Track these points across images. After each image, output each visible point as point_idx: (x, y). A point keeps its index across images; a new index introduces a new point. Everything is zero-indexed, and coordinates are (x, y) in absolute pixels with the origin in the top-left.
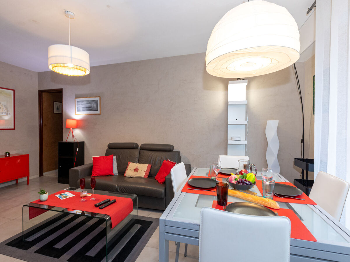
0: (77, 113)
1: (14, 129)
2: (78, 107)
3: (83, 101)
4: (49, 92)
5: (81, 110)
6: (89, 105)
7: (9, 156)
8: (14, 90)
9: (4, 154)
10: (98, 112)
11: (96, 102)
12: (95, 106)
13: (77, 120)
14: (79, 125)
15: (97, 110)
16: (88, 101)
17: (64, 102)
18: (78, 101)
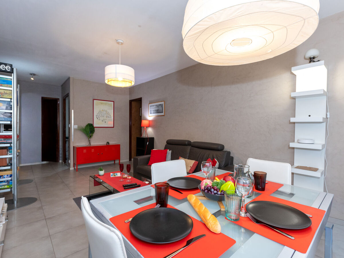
0: (150, 115)
1: (113, 127)
2: (150, 111)
3: (153, 106)
4: (136, 101)
5: (152, 113)
6: (157, 109)
7: (109, 145)
8: (114, 102)
9: (106, 143)
10: (163, 114)
11: (161, 105)
12: (161, 109)
13: (149, 121)
14: (151, 124)
15: (163, 112)
16: (156, 105)
17: (142, 108)
18: (150, 106)
